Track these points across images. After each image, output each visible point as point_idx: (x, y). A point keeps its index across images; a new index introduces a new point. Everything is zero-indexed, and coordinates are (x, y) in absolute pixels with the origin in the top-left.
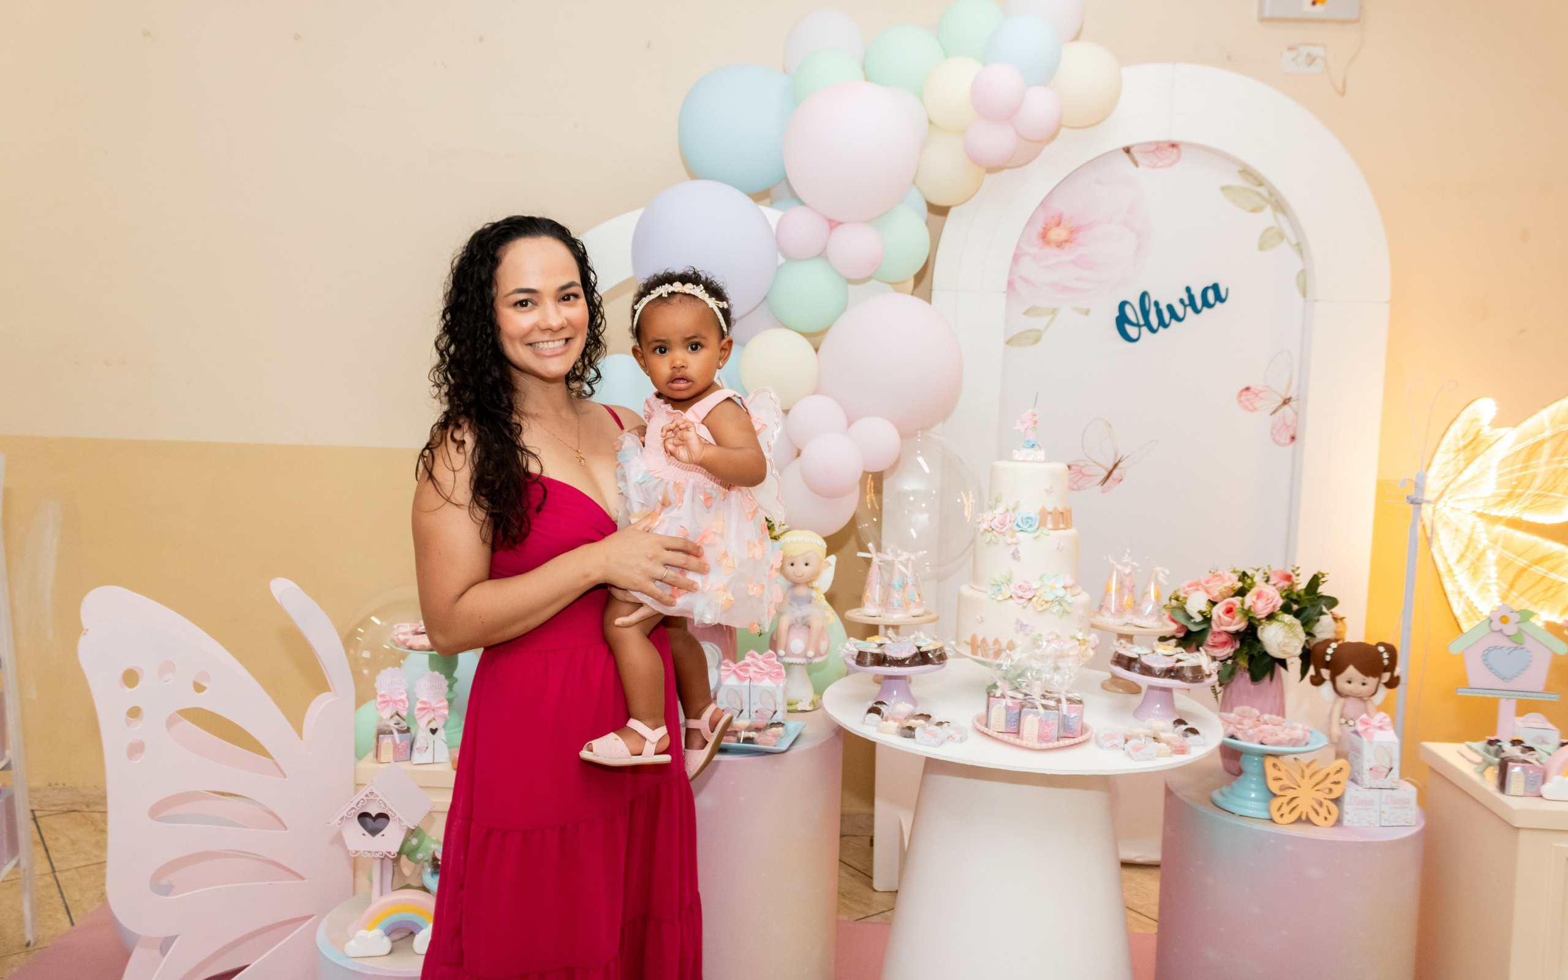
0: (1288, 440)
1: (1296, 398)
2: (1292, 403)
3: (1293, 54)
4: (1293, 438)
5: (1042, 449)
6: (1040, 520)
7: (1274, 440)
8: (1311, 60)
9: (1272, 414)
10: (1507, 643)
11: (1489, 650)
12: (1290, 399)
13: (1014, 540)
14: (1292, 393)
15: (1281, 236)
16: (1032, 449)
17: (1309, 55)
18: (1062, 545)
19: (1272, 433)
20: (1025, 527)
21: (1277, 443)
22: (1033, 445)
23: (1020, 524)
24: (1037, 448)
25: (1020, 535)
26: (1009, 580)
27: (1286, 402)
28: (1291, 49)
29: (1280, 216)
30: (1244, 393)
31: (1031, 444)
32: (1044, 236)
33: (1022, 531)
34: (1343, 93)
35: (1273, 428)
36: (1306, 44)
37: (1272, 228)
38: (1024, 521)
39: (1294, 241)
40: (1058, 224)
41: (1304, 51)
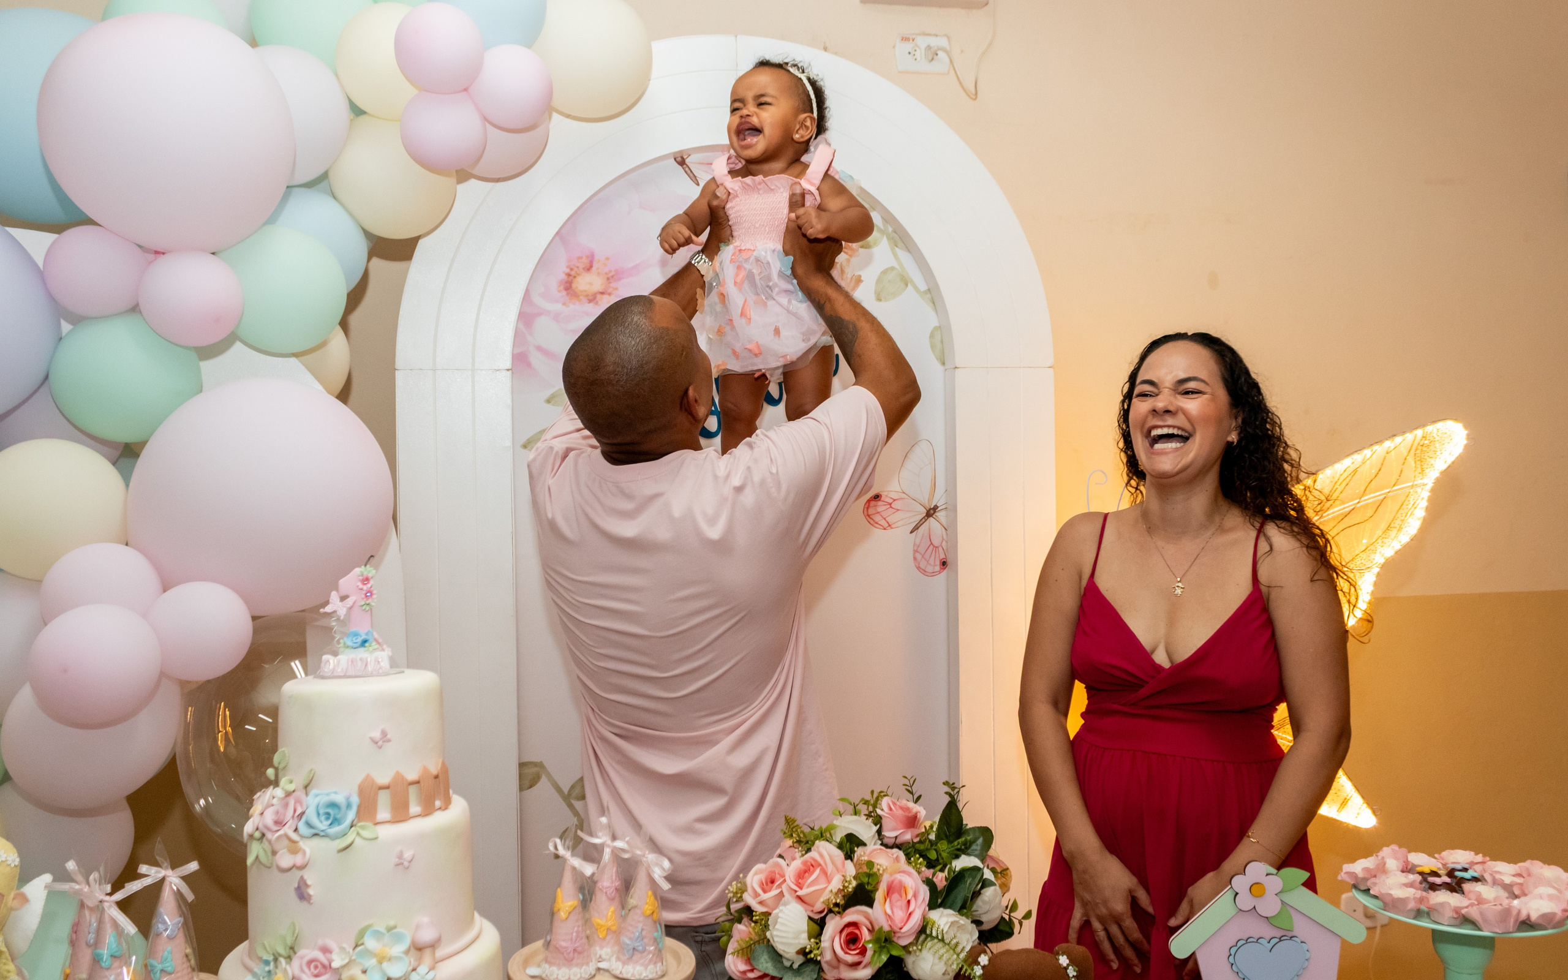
0: (938, 568)
1: (943, 507)
2: (940, 515)
3: (908, 46)
4: (944, 564)
5: (385, 646)
6: (359, 807)
7: (918, 568)
8: (932, 54)
9: (911, 532)
10: (1268, 932)
11: (1237, 946)
12: (935, 508)
13: (299, 860)
14: (939, 499)
15: (906, 281)
16: (362, 649)
17: (929, 47)
18: (408, 855)
19: (915, 559)
20: (322, 825)
21: (924, 572)
22: (365, 641)
23: (315, 821)
24: (374, 645)
25: (309, 847)
26: (292, 948)
27: (931, 512)
28: (905, 39)
29: (902, 254)
30: (873, 503)
31: (360, 640)
32: (568, 285)
33: (316, 835)
34: (975, 96)
35: (916, 551)
36: (925, 34)
37: (892, 268)
38: (322, 811)
39: (923, 287)
40: (589, 268)
41: (922, 42)
